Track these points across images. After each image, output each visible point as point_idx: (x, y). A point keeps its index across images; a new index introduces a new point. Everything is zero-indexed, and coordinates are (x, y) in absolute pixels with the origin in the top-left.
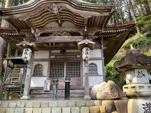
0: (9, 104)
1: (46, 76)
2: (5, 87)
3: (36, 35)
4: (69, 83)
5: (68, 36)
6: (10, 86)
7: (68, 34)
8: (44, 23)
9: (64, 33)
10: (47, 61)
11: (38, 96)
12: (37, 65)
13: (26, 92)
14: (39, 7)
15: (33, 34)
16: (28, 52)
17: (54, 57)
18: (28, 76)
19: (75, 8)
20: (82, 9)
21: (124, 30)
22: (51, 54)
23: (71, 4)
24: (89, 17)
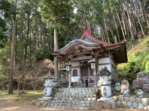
1: (79, 76)
3: (71, 58)
4: (87, 80)
6: (63, 82)
9: (84, 56)
10: (79, 67)
11: (76, 86)
13: (70, 85)
15: (70, 58)
16: (68, 67)
19: (85, 46)
20: (87, 46)
21: (119, 46)
22: (81, 63)
23: (83, 45)
24: (91, 49)
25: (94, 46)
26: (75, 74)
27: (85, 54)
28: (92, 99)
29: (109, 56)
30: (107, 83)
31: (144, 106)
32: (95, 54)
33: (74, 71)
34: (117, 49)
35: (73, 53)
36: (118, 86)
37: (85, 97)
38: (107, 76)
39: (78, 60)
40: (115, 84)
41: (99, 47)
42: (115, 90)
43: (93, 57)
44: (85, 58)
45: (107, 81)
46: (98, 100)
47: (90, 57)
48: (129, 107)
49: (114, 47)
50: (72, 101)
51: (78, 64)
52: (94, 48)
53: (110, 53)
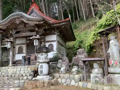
0: (2, 68)
1: (25, 53)
2: (2, 61)
3: (13, 33)
4: (30, 58)
5: (29, 32)
7: (29, 31)
8: (16, 26)
9: (27, 31)
10: (25, 44)
12: (20, 47)
13: (10, 63)
14: (10, 21)
15: (11, 34)
16: (9, 44)
17: (29, 42)
18: (11, 55)
19: (26, 20)
20: (30, 21)
21: (64, 24)
22: (27, 40)
23: (24, 19)
24: (34, 24)
25: (36, 21)
26: (20, 51)
27: (29, 30)
28: (28, 78)
29: (56, 33)
30: (44, 60)
31: (76, 82)
32: (39, 30)
33: (19, 48)
34: (63, 27)
35: (16, 28)
36: (60, 62)
37: (22, 76)
38: (45, 54)
39: (21, 36)
40: (57, 61)
41: (42, 22)
42: (57, 67)
43: (38, 33)
44: (29, 34)
45: (44, 59)
46: (34, 79)
47: (34, 33)
48: (63, 84)
49: (60, 24)
50: (5, 81)
51: (24, 41)
52: (37, 23)
53: (57, 31)
